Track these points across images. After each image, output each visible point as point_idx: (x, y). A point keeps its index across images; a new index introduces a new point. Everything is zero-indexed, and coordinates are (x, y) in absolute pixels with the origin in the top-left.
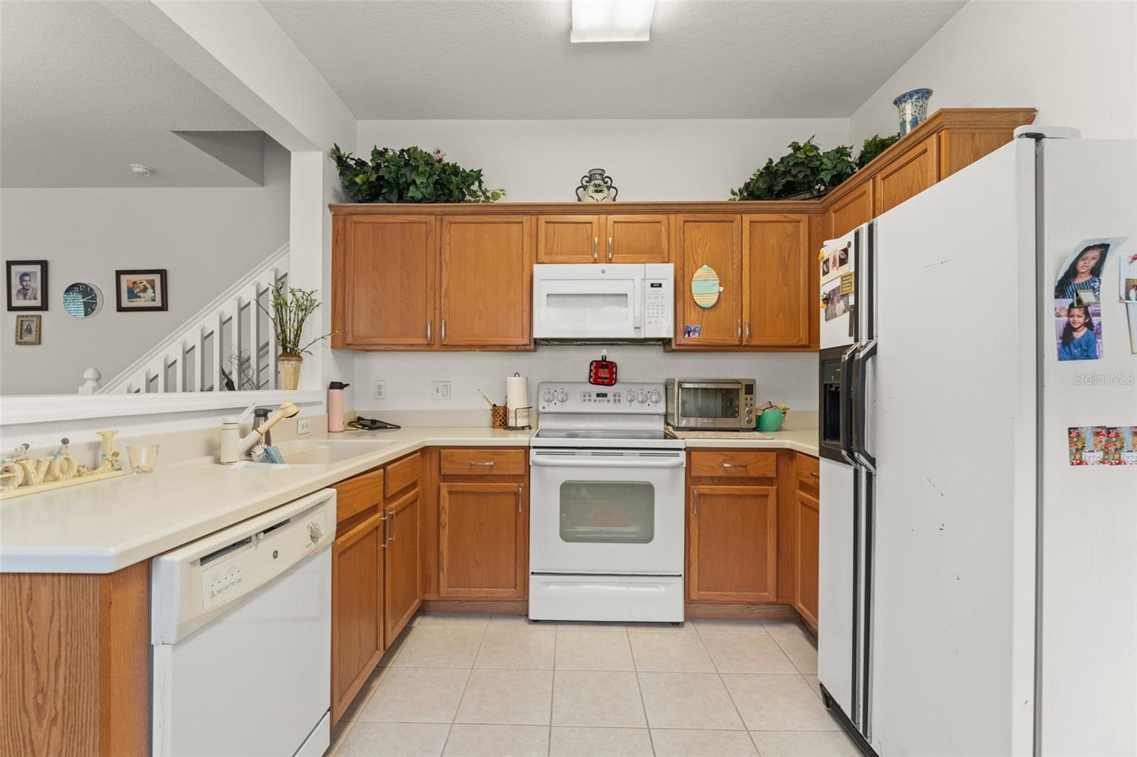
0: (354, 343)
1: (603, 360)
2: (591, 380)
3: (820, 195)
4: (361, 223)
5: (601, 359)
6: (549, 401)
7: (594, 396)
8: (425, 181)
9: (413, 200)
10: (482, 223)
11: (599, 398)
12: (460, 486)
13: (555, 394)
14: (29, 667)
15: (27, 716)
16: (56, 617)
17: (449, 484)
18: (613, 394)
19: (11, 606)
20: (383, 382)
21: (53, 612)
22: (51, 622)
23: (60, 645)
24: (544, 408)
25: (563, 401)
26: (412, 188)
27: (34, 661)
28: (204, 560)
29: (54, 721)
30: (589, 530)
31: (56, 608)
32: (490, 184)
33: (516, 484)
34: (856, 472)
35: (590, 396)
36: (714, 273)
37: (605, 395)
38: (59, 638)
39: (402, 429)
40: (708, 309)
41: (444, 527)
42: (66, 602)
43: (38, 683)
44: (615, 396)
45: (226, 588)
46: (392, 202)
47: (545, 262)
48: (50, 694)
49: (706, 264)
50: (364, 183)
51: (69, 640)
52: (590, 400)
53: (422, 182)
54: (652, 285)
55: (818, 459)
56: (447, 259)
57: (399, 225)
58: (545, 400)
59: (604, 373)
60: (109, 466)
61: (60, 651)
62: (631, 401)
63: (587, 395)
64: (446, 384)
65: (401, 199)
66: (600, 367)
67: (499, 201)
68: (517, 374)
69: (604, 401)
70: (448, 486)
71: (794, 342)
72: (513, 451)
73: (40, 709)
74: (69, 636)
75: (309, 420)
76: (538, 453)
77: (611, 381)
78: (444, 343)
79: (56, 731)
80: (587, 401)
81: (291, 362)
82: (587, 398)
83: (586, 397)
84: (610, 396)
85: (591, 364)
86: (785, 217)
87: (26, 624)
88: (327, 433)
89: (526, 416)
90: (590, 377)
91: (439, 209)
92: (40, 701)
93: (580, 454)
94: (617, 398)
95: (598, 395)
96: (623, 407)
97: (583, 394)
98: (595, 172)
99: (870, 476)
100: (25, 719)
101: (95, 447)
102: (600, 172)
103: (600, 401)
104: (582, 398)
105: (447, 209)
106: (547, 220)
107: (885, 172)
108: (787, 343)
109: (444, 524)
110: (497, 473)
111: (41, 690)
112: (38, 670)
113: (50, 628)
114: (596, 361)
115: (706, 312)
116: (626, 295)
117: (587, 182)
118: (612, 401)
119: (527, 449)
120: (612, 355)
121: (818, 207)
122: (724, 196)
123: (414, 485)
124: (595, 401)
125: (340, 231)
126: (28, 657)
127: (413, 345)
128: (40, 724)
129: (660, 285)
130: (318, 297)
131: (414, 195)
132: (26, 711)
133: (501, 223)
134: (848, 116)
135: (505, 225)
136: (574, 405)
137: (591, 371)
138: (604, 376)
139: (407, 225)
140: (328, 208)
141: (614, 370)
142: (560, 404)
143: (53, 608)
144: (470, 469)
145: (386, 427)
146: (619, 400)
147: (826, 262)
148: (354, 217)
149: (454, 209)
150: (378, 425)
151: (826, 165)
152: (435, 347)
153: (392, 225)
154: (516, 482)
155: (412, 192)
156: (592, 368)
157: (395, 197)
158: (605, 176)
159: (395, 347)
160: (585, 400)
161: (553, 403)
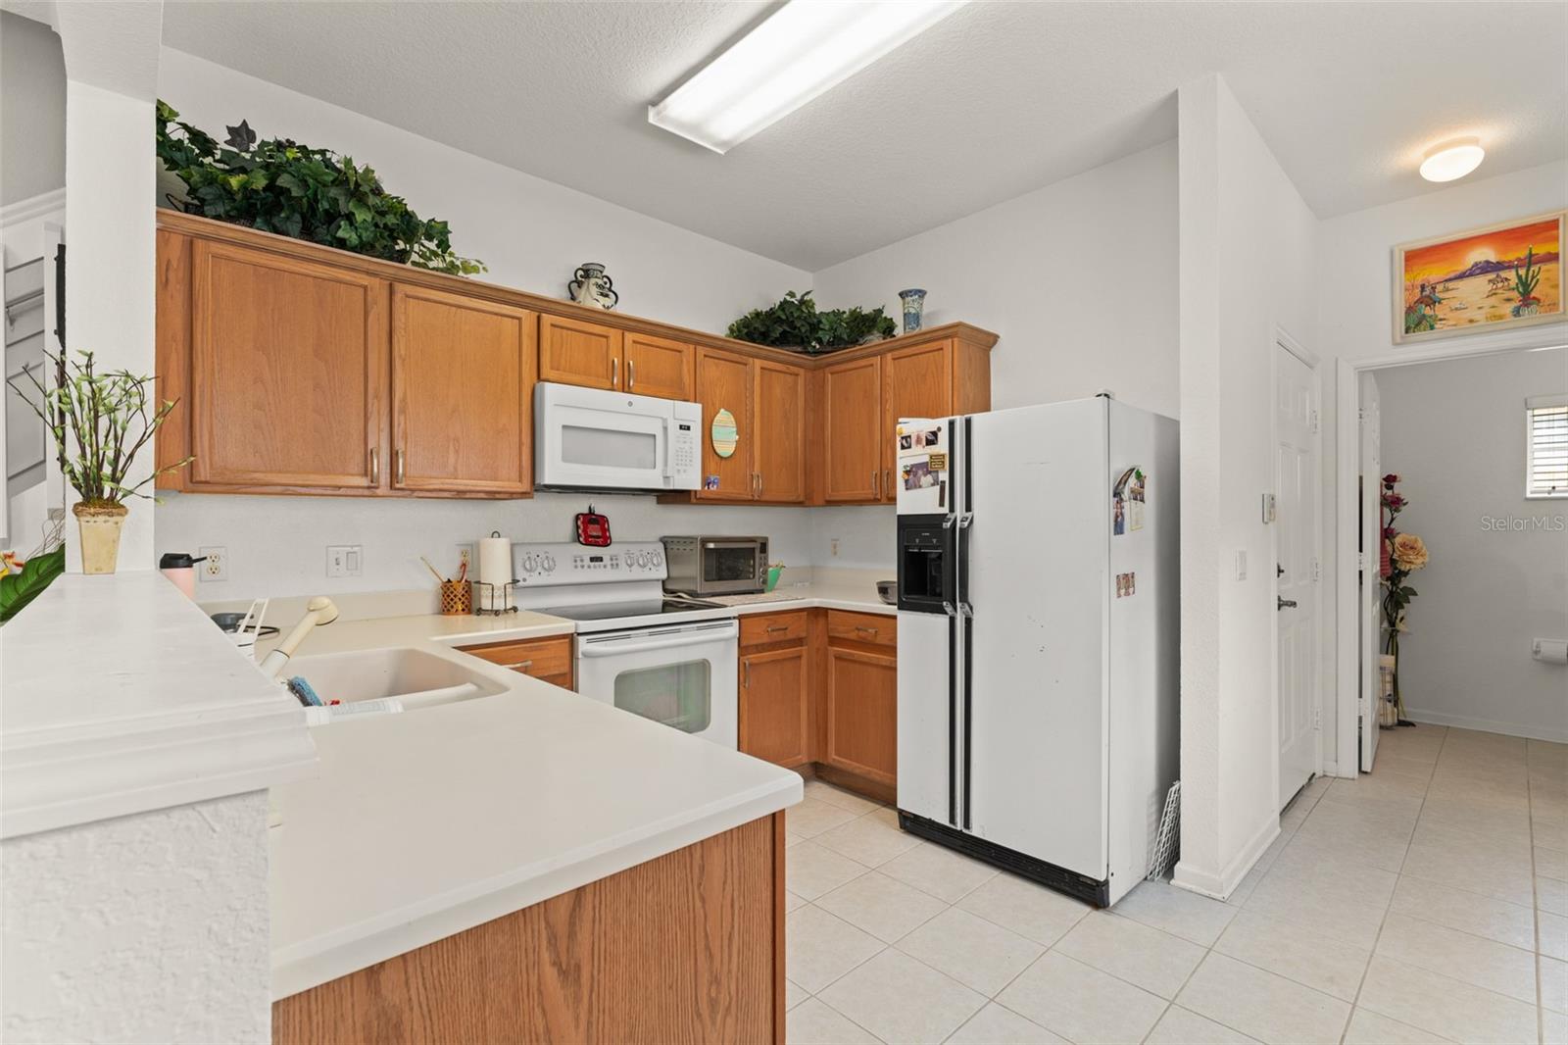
0: (218, 479)
1: (590, 513)
2: (579, 539)
3: (817, 353)
4: (229, 259)
5: (587, 512)
6: (530, 570)
7: (587, 561)
8: (370, 221)
9: (342, 244)
10: (460, 307)
11: (592, 564)
13: (540, 559)
14: (701, 957)
15: (701, 1021)
16: (729, 881)
18: (609, 558)
19: (681, 889)
20: (223, 549)
21: (726, 876)
22: (724, 889)
23: (733, 915)
24: (525, 580)
25: (549, 570)
26: (342, 224)
27: (707, 947)
29: (728, 1009)
31: (729, 869)
32: (460, 248)
34: (952, 620)
35: (582, 561)
36: (733, 419)
37: (600, 559)
38: (732, 906)
40: (726, 458)
42: (739, 856)
43: (712, 972)
44: (612, 559)
46: (288, 235)
47: (551, 378)
48: (724, 981)
49: (723, 407)
51: (742, 904)
52: (583, 567)
54: (681, 427)
55: (894, 617)
56: (403, 352)
57: (311, 279)
58: (526, 569)
59: (594, 530)
61: (733, 920)
62: (630, 566)
63: (578, 558)
64: (356, 549)
65: (308, 233)
66: (588, 522)
67: (473, 277)
68: (496, 534)
69: (600, 566)
71: (791, 499)
72: (553, 642)
73: (713, 1003)
74: (742, 899)
77: (604, 540)
78: (398, 485)
79: (730, 1021)
80: (580, 568)
81: (104, 518)
82: (579, 563)
83: (577, 561)
84: (607, 560)
85: (577, 517)
86: (788, 368)
87: (698, 904)
90: (577, 534)
91: (390, 271)
92: (713, 995)
93: (637, 636)
94: (614, 562)
95: (592, 559)
96: (623, 574)
97: (572, 559)
98: (588, 265)
99: (968, 622)
100: (698, 1027)
102: (600, 268)
103: (595, 567)
104: (571, 563)
105: (404, 274)
106: (553, 323)
107: (897, 354)
108: (784, 499)
111: (715, 980)
112: (711, 956)
113: (723, 897)
114: (582, 514)
115: (723, 462)
116: (654, 436)
117: (581, 276)
118: (609, 567)
119: (571, 638)
120: (602, 506)
121: (812, 363)
122: (721, 331)
124: (589, 567)
125: (174, 264)
126: (701, 946)
127: (340, 488)
128: (714, 1023)
129: (688, 428)
131: (346, 236)
132: (699, 1015)
134: (813, 272)
136: (565, 574)
137: (578, 527)
138: (595, 534)
139: (328, 283)
141: (606, 525)
142: (547, 573)
143: (726, 871)
146: (617, 565)
147: (907, 438)
148: (212, 244)
151: (825, 325)
152: (379, 492)
153: (297, 276)
155: (342, 230)
156: (579, 523)
157: (296, 227)
158: (604, 274)
159: (303, 490)
160: (576, 567)
161: (537, 572)
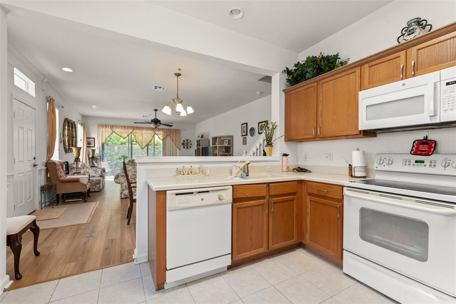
0: (290, 139)
1: (424, 139)
2: (412, 152)
4: (292, 94)
5: (423, 139)
6: (380, 164)
7: (413, 162)
8: (311, 69)
9: (307, 79)
10: (336, 79)
11: (416, 164)
12: (314, 199)
13: (385, 160)
17: (310, 197)
18: (429, 161)
20: (308, 154)
24: (377, 167)
25: (389, 165)
26: (307, 74)
28: (177, 194)
30: (381, 239)
33: (338, 203)
35: (410, 162)
37: (423, 162)
39: (312, 172)
41: (308, 214)
44: (431, 163)
45: (184, 203)
46: (302, 82)
50: (292, 78)
52: (409, 165)
53: (310, 70)
54: (448, 84)
57: (304, 90)
58: (378, 164)
60: (201, 173)
62: (445, 167)
63: (408, 161)
64: (331, 154)
66: (421, 144)
67: (346, 65)
68: (358, 150)
69: (421, 165)
70: (310, 198)
72: (336, 187)
75: (272, 167)
76: (348, 190)
77: (429, 152)
78: (320, 136)
80: (407, 165)
81: (268, 147)
82: (408, 163)
83: (407, 162)
84: (427, 163)
85: (414, 142)
88: (282, 172)
89: (364, 171)
90: (412, 150)
91: (318, 79)
93: (372, 194)
94: (433, 164)
95: (416, 162)
96: (439, 170)
97: (404, 160)
98: (411, 22)
101: (199, 168)
103: (418, 165)
104: (403, 163)
105: (321, 78)
106: (370, 65)
109: (308, 213)
110: (329, 196)
114: (418, 140)
116: (423, 95)
117: (405, 31)
118: (428, 166)
119: (343, 187)
120: (433, 135)
123: (295, 194)
124: (414, 165)
125: (287, 99)
129: (455, 83)
130: (278, 124)
133: (345, 75)
135: (347, 76)
136: (398, 166)
137: (413, 146)
138: (423, 149)
139: (307, 89)
140: (283, 92)
141: (433, 145)
144: (318, 192)
145: (306, 172)
146: (435, 166)
148: (290, 92)
149: (324, 77)
150: (303, 170)
152: (317, 139)
154: (338, 202)
155: (308, 75)
156: (414, 144)
160: (405, 164)
161: (383, 165)
